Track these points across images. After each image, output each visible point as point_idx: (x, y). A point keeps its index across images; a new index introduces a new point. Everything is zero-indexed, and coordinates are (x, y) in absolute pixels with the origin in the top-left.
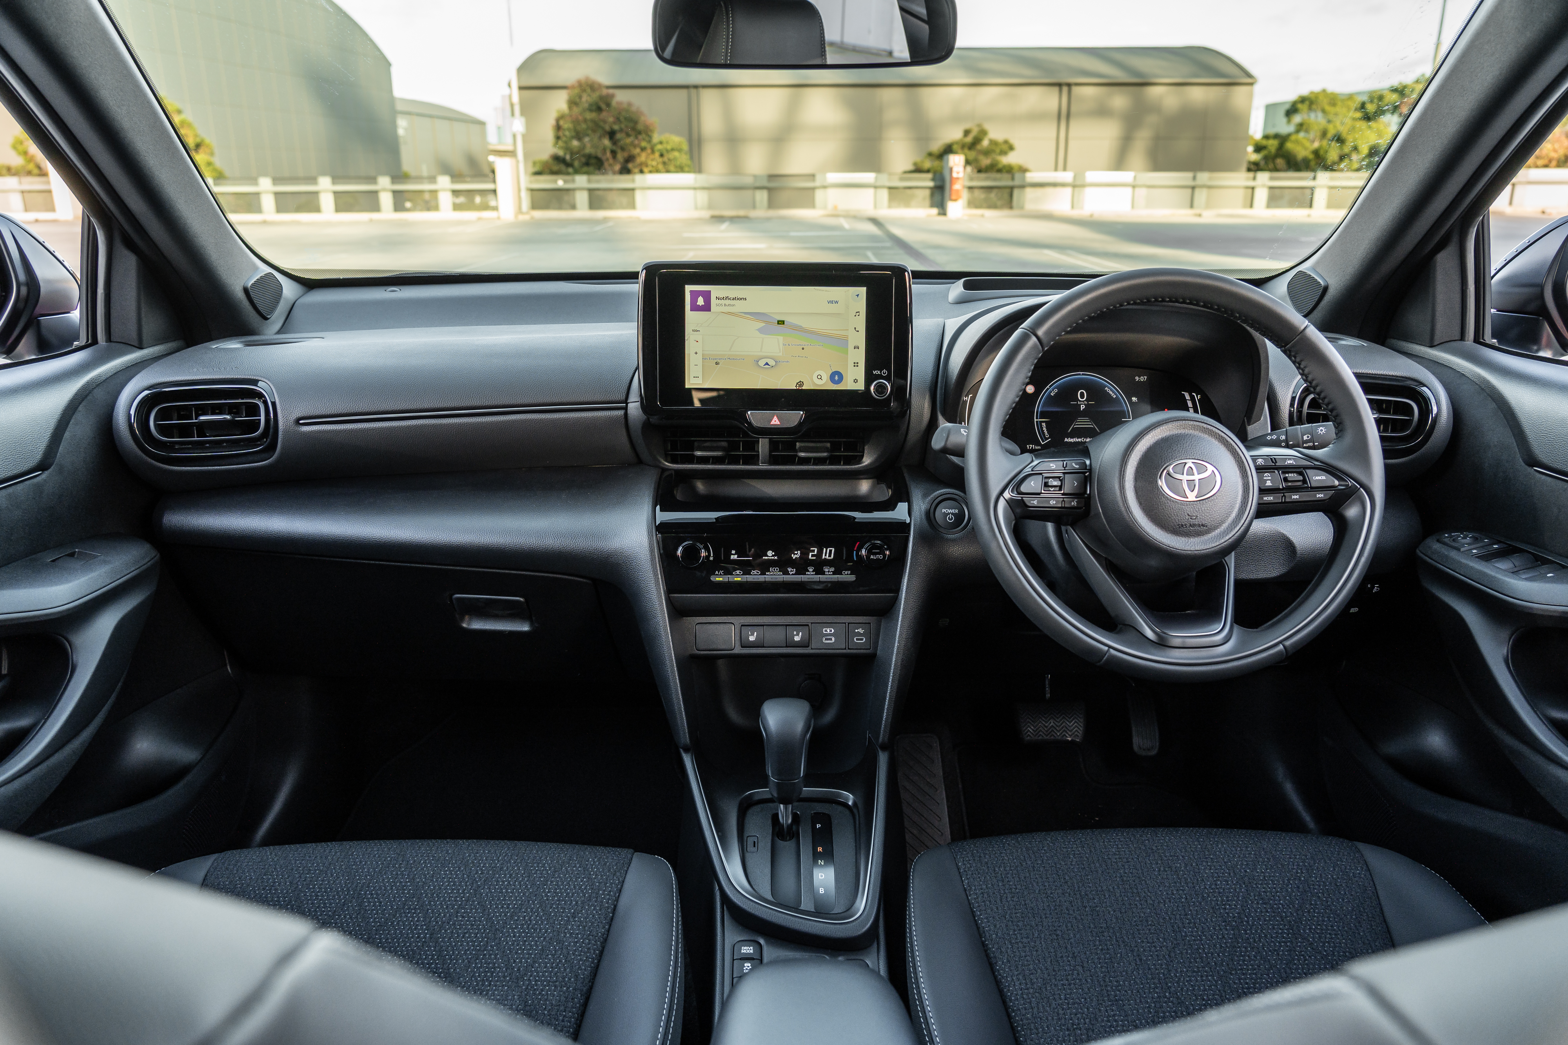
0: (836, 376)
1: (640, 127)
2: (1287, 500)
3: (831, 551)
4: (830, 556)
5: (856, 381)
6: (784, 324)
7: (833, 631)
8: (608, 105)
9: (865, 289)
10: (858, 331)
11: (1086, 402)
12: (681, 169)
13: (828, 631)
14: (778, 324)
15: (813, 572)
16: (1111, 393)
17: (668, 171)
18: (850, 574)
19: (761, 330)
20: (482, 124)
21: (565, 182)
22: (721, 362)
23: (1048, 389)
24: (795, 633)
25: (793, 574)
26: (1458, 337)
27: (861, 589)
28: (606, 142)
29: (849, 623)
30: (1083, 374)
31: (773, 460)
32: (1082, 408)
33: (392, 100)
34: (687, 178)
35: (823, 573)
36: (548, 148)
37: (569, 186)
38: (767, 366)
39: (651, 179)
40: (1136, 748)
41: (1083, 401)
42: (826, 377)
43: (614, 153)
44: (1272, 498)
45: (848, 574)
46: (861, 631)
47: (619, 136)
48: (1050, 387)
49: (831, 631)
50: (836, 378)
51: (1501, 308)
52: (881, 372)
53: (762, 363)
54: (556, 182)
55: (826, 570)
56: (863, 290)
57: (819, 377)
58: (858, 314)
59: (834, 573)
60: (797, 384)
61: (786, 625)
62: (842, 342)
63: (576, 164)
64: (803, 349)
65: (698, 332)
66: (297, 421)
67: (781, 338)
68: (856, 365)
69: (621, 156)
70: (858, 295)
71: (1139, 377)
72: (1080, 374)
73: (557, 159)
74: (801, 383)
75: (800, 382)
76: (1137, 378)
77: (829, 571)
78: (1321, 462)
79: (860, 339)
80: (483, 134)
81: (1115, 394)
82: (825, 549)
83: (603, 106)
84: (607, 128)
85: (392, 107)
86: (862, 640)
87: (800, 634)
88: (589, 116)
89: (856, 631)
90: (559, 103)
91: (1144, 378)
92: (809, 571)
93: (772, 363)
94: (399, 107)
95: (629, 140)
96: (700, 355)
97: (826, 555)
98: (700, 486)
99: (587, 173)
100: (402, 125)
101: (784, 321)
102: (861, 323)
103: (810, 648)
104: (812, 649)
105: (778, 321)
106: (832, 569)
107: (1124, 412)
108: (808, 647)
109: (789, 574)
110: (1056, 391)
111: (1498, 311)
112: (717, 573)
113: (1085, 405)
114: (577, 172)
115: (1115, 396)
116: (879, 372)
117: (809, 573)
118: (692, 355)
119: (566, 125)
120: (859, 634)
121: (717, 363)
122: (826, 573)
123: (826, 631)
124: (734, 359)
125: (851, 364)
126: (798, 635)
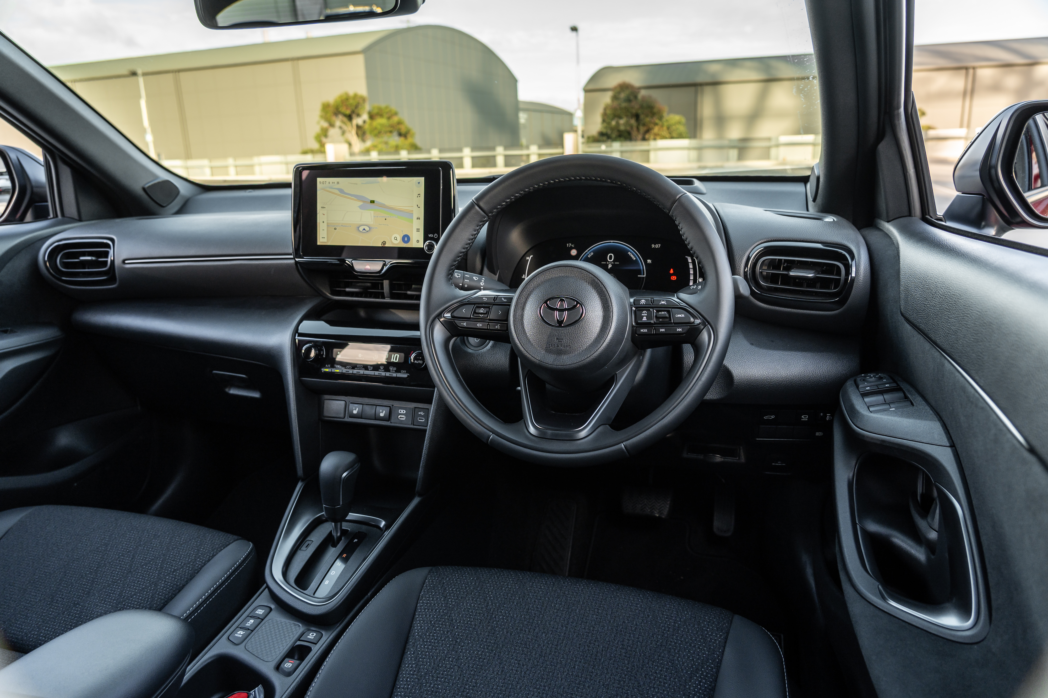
0: (406, 238)
1: (655, 110)
2: (657, 332)
3: (397, 356)
4: (396, 360)
5: (418, 241)
6: (374, 203)
7: (405, 412)
8: (636, 97)
9: (423, 178)
10: (419, 207)
11: (613, 263)
12: (680, 136)
13: (402, 411)
14: (371, 203)
15: (383, 369)
16: (632, 256)
17: (672, 138)
18: (406, 373)
19: (361, 207)
20: (570, 115)
21: (607, 147)
22: (338, 228)
23: (586, 252)
24: (381, 411)
25: (371, 370)
26: (907, 214)
27: (412, 383)
28: (633, 121)
29: (415, 408)
30: (613, 242)
31: (392, 296)
32: (609, 267)
33: (517, 102)
34: (685, 142)
35: (389, 371)
36: (597, 126)
37: (609, 149)
38: (364, 231)
39: (661, 143)
40: (715, 530)
41: (611, 262)
42: (399, 239)
43: (638, 129)
44: (646, 330)
45: (404, 373)
46: (422, 413)
47: (642, 117)
48: (588, 251)
49: (404, 412)
50: (406, 239)
51: (966, 191)
52: (433, 236)
53: (361, 229)
54: (600, 147)
55: (391, 369)
56: (422, 179)
57: (396, 238)
58: (419, 195)
59: (396, 371)
60: (382, 243)
61: (377, 405)
62: (410, 215)
63: (614, 136)
64: (386, 219)
65: (324, 209)
66: (124, 262)
67: (372, 212)
68: (418, 230)
69: (642, 129)
70: (419, 183)
71: (655, 245)
72: (611, 242)
73: (602, 134)
74: (384, 243)
75: (384, 241)
76: (653, 246)
77: (393, 370)
78: (686, 304)
79: (420, 213)
80: (571, 120)
81: (635, 257)
82: (393, 355)
83: (632, 98)
84: (634, 111)
85: (517, 106)
86: (423, 419)
87: (384, 412)
88: (624, 105)
89: (419, 413)
90: (607, 99)
91: (659, 246)
92: (380, 369)
93: (367, 229)
94: (521, 106)
95: (648, 119)
96: (325, 223)
97: (393, 359)
98: (362, 313)
99: (620, 141)
100: (523, 118)
101: (374, 201)
102: (421, 201)
103: (390, 422)
104: (391, 423)
105: (371, 201)
106: (395, 369)
107: (640, 270)
108: (389, 421)
109: (368, 370)
110: (592, 254)
111: (963, 193)
112: (327, 366)
113: (612, 264)
114: (614, 140)
115: (635, 259)
116: (432, 236)
117: (380, 370)
118: (321, 223)
119: (608, 112)
120: (421, 415)
121: (335, 229)
122: (391, 371)
123: (401, 411)
124: (345, 226)
125: (415, 230)
126: (382, 412)
